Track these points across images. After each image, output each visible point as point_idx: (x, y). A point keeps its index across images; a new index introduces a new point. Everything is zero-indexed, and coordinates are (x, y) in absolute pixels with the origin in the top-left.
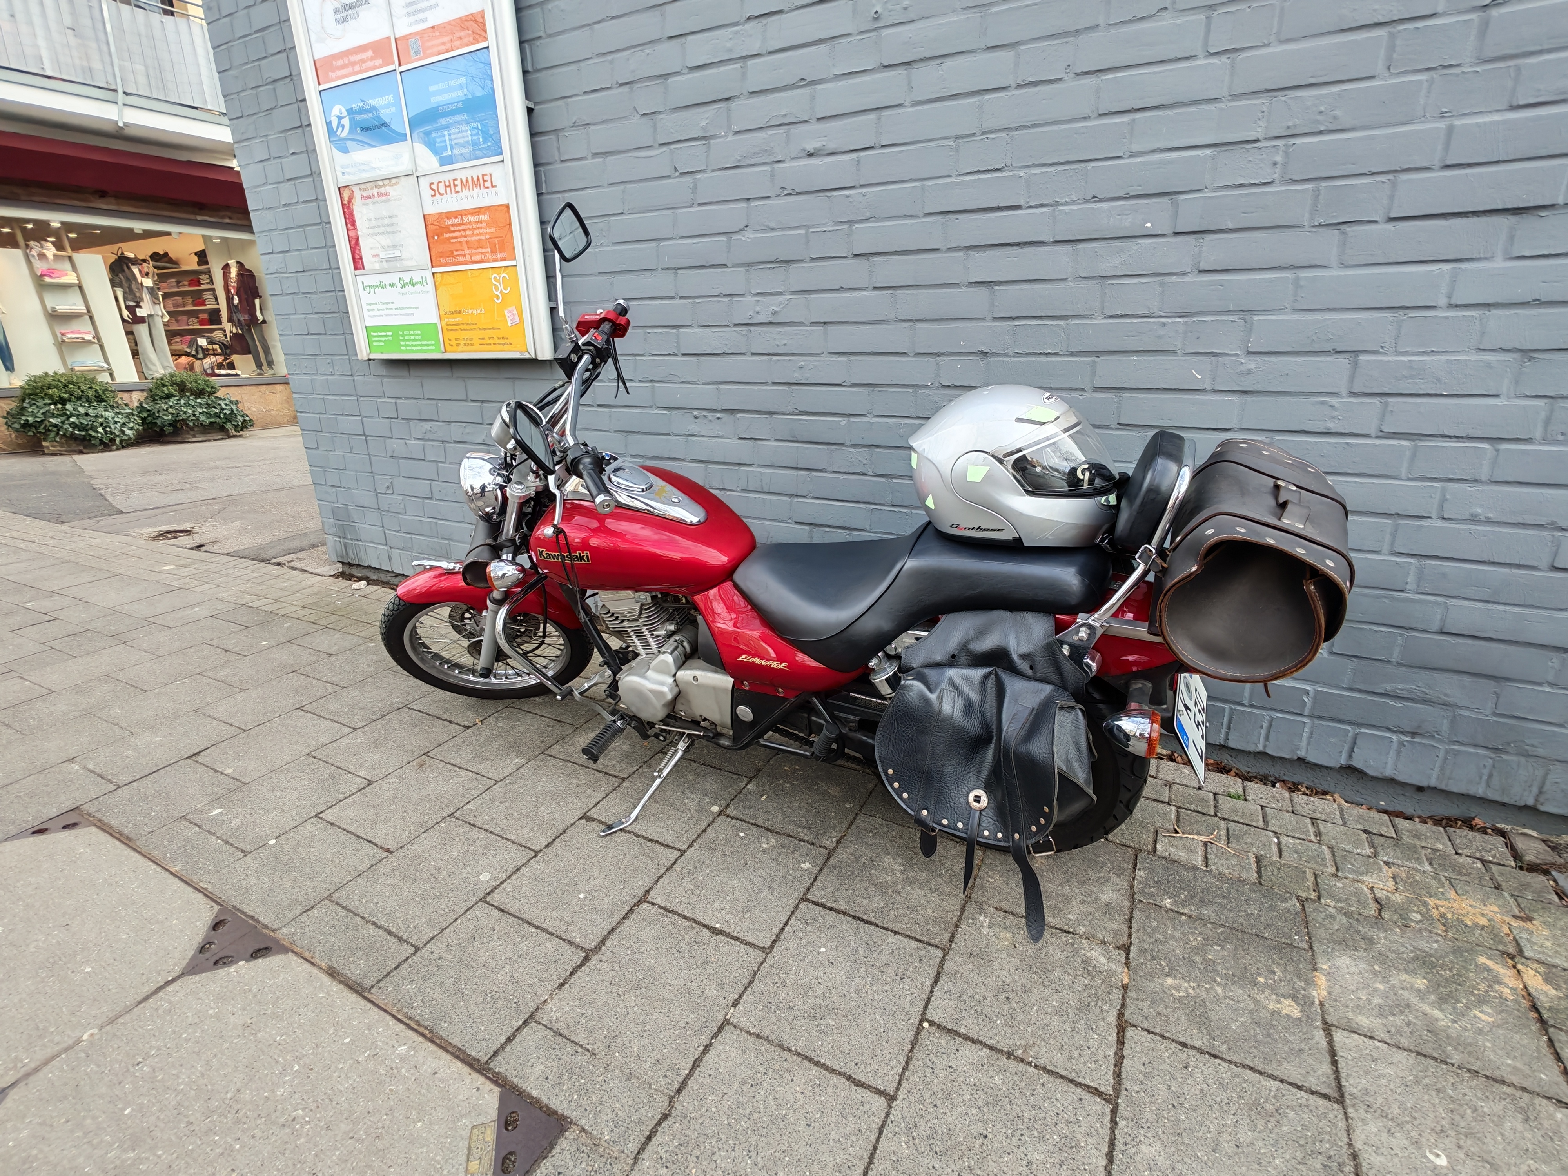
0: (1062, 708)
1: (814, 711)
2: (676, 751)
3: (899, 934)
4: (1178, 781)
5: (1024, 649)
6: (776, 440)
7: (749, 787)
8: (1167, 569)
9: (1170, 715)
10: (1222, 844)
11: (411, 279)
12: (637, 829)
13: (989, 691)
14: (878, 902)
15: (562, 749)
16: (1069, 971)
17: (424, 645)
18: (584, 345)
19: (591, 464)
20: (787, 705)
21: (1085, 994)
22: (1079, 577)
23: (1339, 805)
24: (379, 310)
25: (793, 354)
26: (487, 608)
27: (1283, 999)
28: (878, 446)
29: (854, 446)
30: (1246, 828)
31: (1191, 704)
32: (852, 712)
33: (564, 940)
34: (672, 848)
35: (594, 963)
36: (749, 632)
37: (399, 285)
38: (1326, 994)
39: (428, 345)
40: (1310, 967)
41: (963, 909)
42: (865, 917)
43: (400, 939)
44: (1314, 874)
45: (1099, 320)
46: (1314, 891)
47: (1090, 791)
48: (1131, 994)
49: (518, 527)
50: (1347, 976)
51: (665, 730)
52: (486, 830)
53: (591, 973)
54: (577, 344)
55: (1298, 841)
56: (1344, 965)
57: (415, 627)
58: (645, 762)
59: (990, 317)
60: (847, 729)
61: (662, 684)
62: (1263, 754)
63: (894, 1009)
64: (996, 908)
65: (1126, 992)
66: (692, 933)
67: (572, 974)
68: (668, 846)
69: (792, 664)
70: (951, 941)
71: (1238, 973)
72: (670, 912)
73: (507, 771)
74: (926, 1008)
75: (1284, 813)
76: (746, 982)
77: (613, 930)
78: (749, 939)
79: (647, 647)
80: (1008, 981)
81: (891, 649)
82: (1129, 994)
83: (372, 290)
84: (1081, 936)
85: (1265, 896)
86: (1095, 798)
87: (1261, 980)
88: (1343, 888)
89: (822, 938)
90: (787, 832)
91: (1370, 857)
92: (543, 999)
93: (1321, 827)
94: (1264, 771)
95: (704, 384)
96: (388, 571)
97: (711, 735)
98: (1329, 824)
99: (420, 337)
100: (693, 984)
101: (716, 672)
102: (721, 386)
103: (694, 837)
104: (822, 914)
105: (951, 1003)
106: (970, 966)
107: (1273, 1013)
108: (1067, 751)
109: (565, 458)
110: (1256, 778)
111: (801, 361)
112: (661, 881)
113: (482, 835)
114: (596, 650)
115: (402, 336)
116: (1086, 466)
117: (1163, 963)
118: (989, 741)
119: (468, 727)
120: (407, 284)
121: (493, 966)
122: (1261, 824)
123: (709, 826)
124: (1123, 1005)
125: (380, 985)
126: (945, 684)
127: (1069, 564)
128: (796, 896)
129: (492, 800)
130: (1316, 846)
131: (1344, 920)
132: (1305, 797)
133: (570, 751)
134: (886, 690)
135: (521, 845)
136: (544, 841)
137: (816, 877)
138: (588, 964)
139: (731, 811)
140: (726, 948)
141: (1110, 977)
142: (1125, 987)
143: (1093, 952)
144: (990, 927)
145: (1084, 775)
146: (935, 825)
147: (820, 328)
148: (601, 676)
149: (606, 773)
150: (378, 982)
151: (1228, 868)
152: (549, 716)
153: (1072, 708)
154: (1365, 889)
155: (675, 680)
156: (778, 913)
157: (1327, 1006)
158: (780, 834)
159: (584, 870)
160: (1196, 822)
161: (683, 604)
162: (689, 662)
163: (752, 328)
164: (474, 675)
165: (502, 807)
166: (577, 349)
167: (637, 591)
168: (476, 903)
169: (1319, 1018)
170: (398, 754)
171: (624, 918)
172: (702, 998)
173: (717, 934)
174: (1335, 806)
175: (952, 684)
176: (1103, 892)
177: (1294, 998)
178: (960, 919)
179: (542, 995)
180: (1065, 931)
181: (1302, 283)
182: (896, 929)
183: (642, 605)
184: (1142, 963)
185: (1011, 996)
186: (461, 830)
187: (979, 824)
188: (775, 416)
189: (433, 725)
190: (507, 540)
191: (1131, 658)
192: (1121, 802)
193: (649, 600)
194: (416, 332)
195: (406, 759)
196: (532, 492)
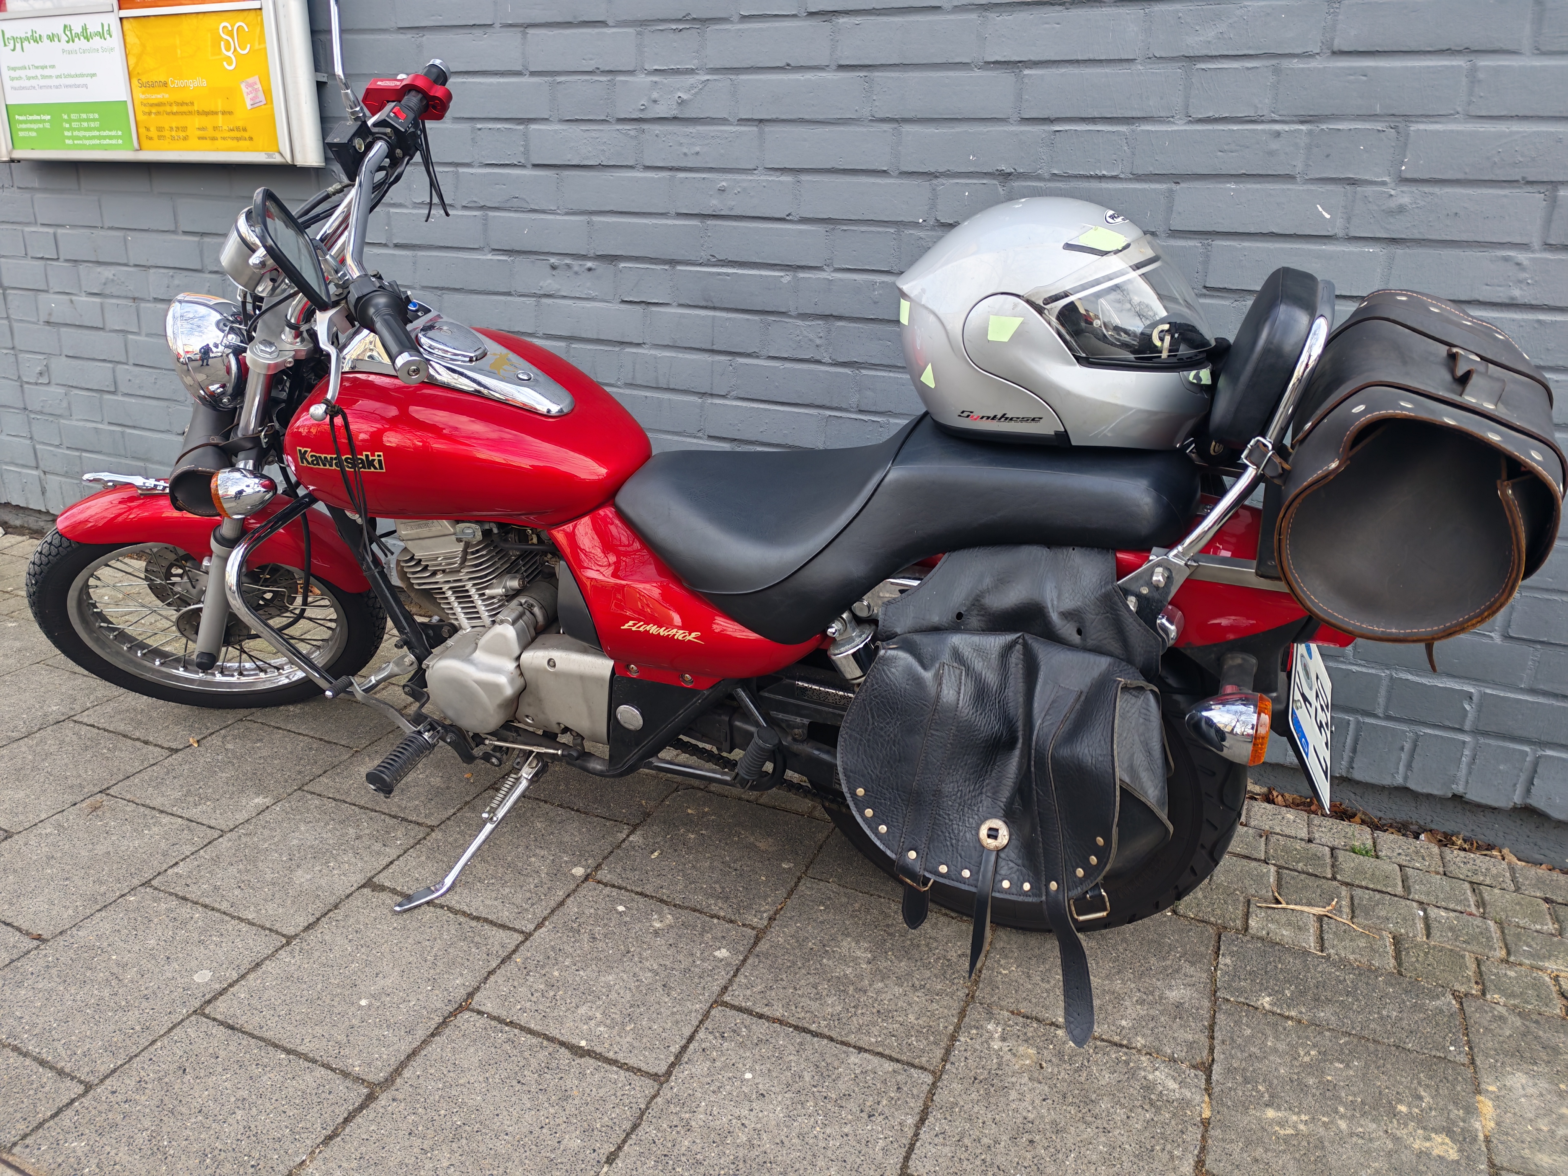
0: (1125, 689)
1: (738, 710)
2: (518, 779)
3: (866, 1051)
4: (1278, 830)
5: (1069, 604)
6: (681, 305)
7: (631, 839)
8: (1289, 472)
9: (1281, 707)
10: (1345, 919)
11: (85, 28)
12: (453, 900)
13: (1013, 670)
14: (833, 1005)
15: (331, 784)
16: (1122, 1100)
17: (101, 617)
18: (375, 125)
19: (387, 306)
20: (697, 701)
21: (1147, 1134)
22: (1154, 493)
23: (1509, 864)
24: (29, 78)
25: (711, 170)
26: (210, 553)
27: (1433, 1135)
28: (840, 318)
29: (803, 316)
30: (1378, 896)
31: (1311, 696)
32: (798, 711)
33: (333, 1070)
34: (509, 929)
35: (383, 1103)
36: (640, 586)
37: (64, 38)
38: (1492, 1124)
39: (110, 137)
40: (1470, 1088)
41: (962, 1014)
42: (813, 1027)
43: (61, 1073)
44: (1476, 959)
45: (1180, 126)
46: (1477, 983)
47: (1163, 815)
48: (1215, 1133)
49: (265, 415)
50: (1523, 1100)
51: (501, 747)
52: (206, 906)
53: (379, 1119)
54: (365, 123)
55: (1452, 914)
56: (1519, 1085)
57: (86, 586)
58: (467, 803)
59: (1016, 117)
60: (790, 739)
61: (497, 671)
62: (1403, 790)
63: (859, 1161)
64: (1012, 1013)
65: (1207, 1131)
66: (542, 1055)
67: (346, 1121)
68: (503, 927)
69: (707, 632)
70: (945, 1060)
71: (1369, 1100)
72: (507, 1024)
73: (241, 817)
74: (907, 1158)
75: (1433, 875)
76: (627, 1125)
77: (414, 1053)
78: (632, 1061)
79: (473, 615)
80: (1031, 1116)
81: (861, 608)
82: (1212, 1133)
83: (18, 46)
84: (1139, 1051)
85: (1406, 992)
86: (1171, 828)
87: (1402, 1108)
88: (1516, 978)
89: (745, 1058)
90: (692, 904)
91: (1553, 935)
92: (298, 1160)
93: (1486, 896)
94: (1402, 817)
95: (567, 214)
96: (40, 512)
97: (575, 754)
98: (1496, 891)
99: (97, 124)
100: (544, 1131)
101: (585, 651)
102: (596, 219)
103: (546, 913)
104: (747, 1023)
105: (946, 1150)
106: (974, 1096)
107: (1420, 1154)
108: (1133, 755)
109: (346, 298)
110: (1391, 826)
111: (723, 180)
112: (492, 978)
113: (198, 914)
114: (390, 623)
115: (67, 121)
116: (1166, 327)
117: (1260, 1087)
118: (1011, 744)
119: (177, 751)
120: (77, 35)
121: (216, 1112)
122: (1399, 890)
123: (569, 895)
124: (1203, 1149)
125: (27, 1142)
126: (946, 657)
127: (1139, 474)
128: (707, 997)
129: (216, 860)
130: (1478, 921)
131: (1518, 1022)
132: (1462, 854)
133: (345, 787)
134: (852, 671)
135: (263, 928)
136: (302, 921)
137: (738, 970)
138: (373, 1105)
139: (604, 874)
140: (597, 1077)
141: (1183, 1109)
142: (1206, 1124)
143: (1157, 1073)
144: (1003, 1039)
145: (1157, 792)
146: (928, 875)
147: (754, 129)
148: (397, 664)
149: (404, 819)
150: (24, 1137)
151: (1353, 953)
152: (311, 734)
153: (1141, 689)
154: (1547, 979)
155: (519, 666)
156: (677, 1022)
157: (1495, 1141)
158: (680, 907)
159: (368, 963)
160: (1306, 887)
161: (533, 544)
162: (541, 639)
163: (645, 126)
164: (186, 669)
165: (233, 870)
166: (363, 131)
167: (458, 522)
168: (189, 1016)
169: (1484, 1159)
170: (56, 791)
171: (433, 1035)
172: (559, 1152)
173: (582, 1056)
174: (1504, 864)
175: (957, 656)
176: (1170, 987)
177: (1449, 1133)
178: (958, 1028)
179: (297, 1153)
180: (1116, 1044)
181: (1481, 75)
182: (861, 1044)
183: (467, 545)
184: (1230, 1089)
185: (1037, 1138)
186: (163, 906)
187: (996, 871)
188: (679, 268)
189: (115, 747)
190: (246, 438)
191: (1224, 622)
192: (1203, 846)
193: (479, 536)
194: (91, 116)
195: (70, 798)
196: (288, 359)
